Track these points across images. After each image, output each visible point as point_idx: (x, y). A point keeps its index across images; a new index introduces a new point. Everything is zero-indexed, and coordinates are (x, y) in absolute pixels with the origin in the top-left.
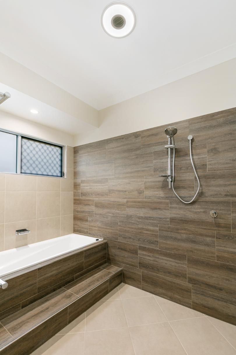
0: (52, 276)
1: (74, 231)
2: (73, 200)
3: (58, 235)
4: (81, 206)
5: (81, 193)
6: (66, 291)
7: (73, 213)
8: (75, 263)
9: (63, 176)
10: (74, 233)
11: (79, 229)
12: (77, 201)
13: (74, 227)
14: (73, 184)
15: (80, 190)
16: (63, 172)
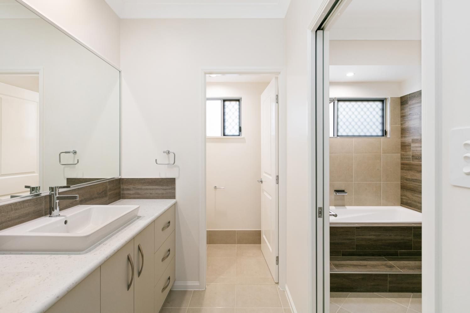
0: (370, 239)
1: (401, 203)
2: (400, 164)
3: (379, 204)
4: (411, 173)
5: (412, 156)
6: (387, 262)
7: (400, 180)
8: (399, 237)
9: (385, 135)
10: (401, 206)
11: (409, 201)
12: (405, 166)
13: (401, 199)
14: (400, 144)
15: (410, 151)
16: (385, 130)
